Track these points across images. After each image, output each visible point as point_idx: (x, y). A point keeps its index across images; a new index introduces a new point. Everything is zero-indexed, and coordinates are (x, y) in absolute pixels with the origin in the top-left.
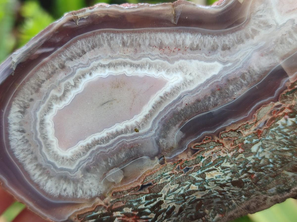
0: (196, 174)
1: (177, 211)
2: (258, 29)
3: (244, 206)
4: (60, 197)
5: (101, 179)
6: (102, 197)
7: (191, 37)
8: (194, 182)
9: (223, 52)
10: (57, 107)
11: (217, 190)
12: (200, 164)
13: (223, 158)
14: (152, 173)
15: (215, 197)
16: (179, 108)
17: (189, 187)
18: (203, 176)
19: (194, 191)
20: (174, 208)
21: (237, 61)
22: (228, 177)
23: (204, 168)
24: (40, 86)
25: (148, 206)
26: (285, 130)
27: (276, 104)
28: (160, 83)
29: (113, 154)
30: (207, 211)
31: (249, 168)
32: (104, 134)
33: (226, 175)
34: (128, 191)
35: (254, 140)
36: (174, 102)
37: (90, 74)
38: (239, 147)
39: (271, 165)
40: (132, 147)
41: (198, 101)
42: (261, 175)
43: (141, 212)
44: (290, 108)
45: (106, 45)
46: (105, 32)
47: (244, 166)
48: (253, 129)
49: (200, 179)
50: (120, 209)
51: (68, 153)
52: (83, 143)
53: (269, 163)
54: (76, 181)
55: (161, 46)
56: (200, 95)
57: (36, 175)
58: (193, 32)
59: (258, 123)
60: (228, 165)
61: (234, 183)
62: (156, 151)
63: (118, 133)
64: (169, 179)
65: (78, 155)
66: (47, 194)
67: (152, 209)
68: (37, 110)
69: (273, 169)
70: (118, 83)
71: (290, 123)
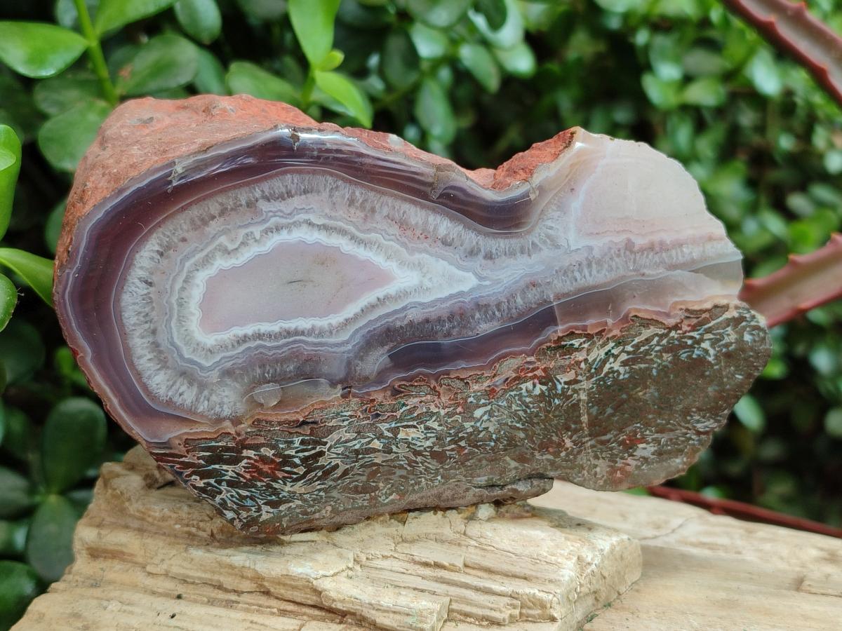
0: (387, 426)
1: (339, 472)
2: (541, 246)
3: (435, 491)
4: (170, 402)
5: (246, 393)
6: (236, 421)
7: (449, 225)
8: (380, 436)
9: (484, 262)
10: (221, 263)
11: (407, 458)
12: (398, 414)
13: (433, 414)
14: (324, 406)
15: (401, 467)
16: (398, 324)
17: (369, 443)
18: (395, 431)
19: (375, 450)
20: (337, 466)
21: (498, 282)
22: (428, 443)
23: (401, 420)
24: (205, 223)
25: (301, 455)
26: (528, 400)
27: (529, 359)
28: (381, 277)
29: (277, 361)
30: (381, 485)
31: (462, 438)
32: (275, 327)
33: (427, 439)
34: (280, 423)
35: (483, 401)
36: (395, 312)
37: (290, 231)
38: (458, 405)
39: (493, 444)
40: (309, 360)
41: (427, 321)
42: (474, 452)
43: (287, 460)
44: (545, 370)
45: (325, 195)
46: (332, 175)
47: (456, 434)
48: (486, 384)
49: (390, 435)
50: (256, 447)
51: (210, 340)
52: (240, 331)
53: (491, 439)
54: (202, 386)
55: (403, 224)
56: (433, 313)
57: (143, 358)
58: (453, 220)
59: (497, 379)
60: (435, 425)
61: (434, 455)
62: (342, 375)
63: (297, 332)
64: (346, 423)
65: (223, 347)
66: (149, 393)
67: (305, 460)
68: (187, 258)
69: (492, 449)
70: (325, 258)
71: (537, 392)
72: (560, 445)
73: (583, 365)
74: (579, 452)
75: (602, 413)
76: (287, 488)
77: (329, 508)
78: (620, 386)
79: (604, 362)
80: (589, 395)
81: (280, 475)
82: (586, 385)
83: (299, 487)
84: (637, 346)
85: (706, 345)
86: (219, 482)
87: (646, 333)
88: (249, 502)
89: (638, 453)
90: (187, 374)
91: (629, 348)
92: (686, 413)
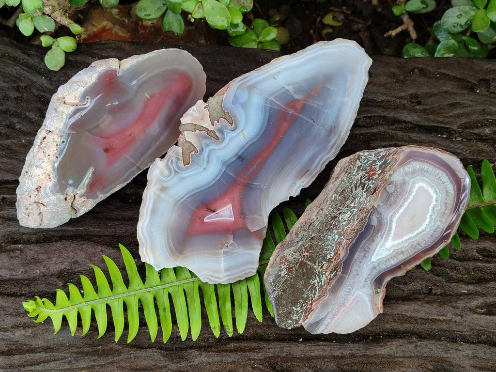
0: (355, 211)
1: (353, 190)
2: (365, 283)
3: (325, 210)
4: (409, 163)
5: (396, 183)
6: (390, 175)
7: (392, 264)
9: (375, 266)
10: (434, 203)
11: (341, 210)
12: (356, 216)
13: (348, 225)
14: (375, 200)
15: (340, 206)
16: (380, 234)
17: (355, 203)
18: (352, 212)
19: (351, 203)
20: (356, 190)
21: (367, 266)
22: (340, 218)
23: (354, 216)
24: (446, 207)
25: (367, 184)
26: (328, 252)
27: (339, 260)
28: (394, 239)
29: (397, 197)
30: (340, 198)
31: (334, 227)
32: (407, 203)
34: (381, 185)
35: (339, 240)
36: (383, 235)
37: (427, 225)
38: (344, 233)
40: (391, 205)
41: (373, 241)
42: (326, 228)
43: (369, 179)
44: (332, 262)
45: (427, 239)
46: (430, 245)
47: (336, 227)
48: (343, 244)
49: (352, 210)
50: (379, 175)
51: (417, 186)
52: (413, 194)
53: (326, 234)
54: (406, 174)
55: (402, 253)
56: (374, 245)
57: (426, 166)
58: (392, 266)
59: (342, 248)
60: (344, 223)
61: (336, 217)
62: (379, 210)
63: (400, 208)
64: (366, 201)
65: (412, 187)
66: (417, 160)
67: (365, 184)
68: (442, 197)
69: (323, 233)
70: (412, 229)
71: (328, 256)
72: (307, 251)
73: (324, 272)
74: (300, 255)
75: (306, 269)
76: (361, 174)
77: (345, 180)
78: (309, 278)
79: (320, 279)
80: (315, 268)
81: (366, 175)
82: (318, 269)
83: (358, 177)
84: (316, 290)
85: (299, 309)
86: (378, 159)
87: (317, 295)
88: (365, 162)
89: (285, 270)
90: (414, 173)
91: (317, 288)
92: (284, 291)
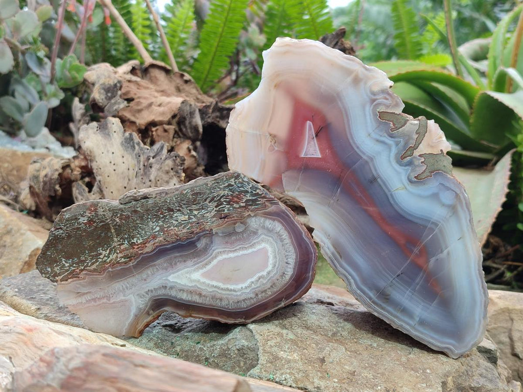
0: (193, 220)
1: (208, 200)
2: (145, 294)
3: (169, 195)
4: (274, 220)
5: (248, 227)
6: (249, 216)
7: (183, 297)
8: (195, 216)
9: (167, 285)
10: (264, 273)
11: (183, 208)
12: (189, 225)
13: (176, 226)
14: (218, 226)
15: (184, 204)
16: (196, 259)
17: (199, 213)
18: (189, 218)
19: (196, 210)
20: (209, 202)
21: (159, 279)
22: (175, 215)
23: (188, 223)
24: (272, 286)
25: (224, 206)
26: (138, 236)
27: (142, 252)
28: (204, 275)
29: (238, 240)
30: (191, 197)
31: (162, 218)
32: (241, 253)
33: (176, 216)
34: (234, 217)
35: (157, 233)
36: (198, 263)
37: (242, 288)
38: (166, 231)
39: (149, 217)
40: (227, 242)
41: (185, 261)
42: (156, 212)
43: (228, 203)
44: (134, 248)
45: (231, 302)
46: (230, 309)
47: (165, 219)
48: (157, 240)
49: (191, 217)
50: (240, 207)
51: (263, 245)
52: (254, 250)
53: (150, 218)
54: (263, 227)
55: (200, 295)
56: (183, 265)
57: (285, 235)
58: (182, 299)
59: (153, 243)
60: (174, 222)
61: (172, 210)
62: (213, 237)
63: (233, 251)
64: (209, 220)
65: (258, 243)
66: (281, 223)
67: (222, 204)
68: (275, 274)
69: (149, 215)
70: (228, 280)
71: (135, 239)
72: (121, 219)
73: (118, 252)
74: (112, 217)
75: (106, 234)
76: (226, 192)
77: (209, 185)
78: (100, 245)
79: (109, 254)
80: (113, 240)
81: (230, 197)
82: (116, 244)
83: (222, 192)
84: (97, 261)
85: (67, 265)
86: (252, 192)
87: (94, 266)
88: (239, 185)
89: (86, 219)
90: (270, 231)
91: (100, 260)
92: (69, 237)
